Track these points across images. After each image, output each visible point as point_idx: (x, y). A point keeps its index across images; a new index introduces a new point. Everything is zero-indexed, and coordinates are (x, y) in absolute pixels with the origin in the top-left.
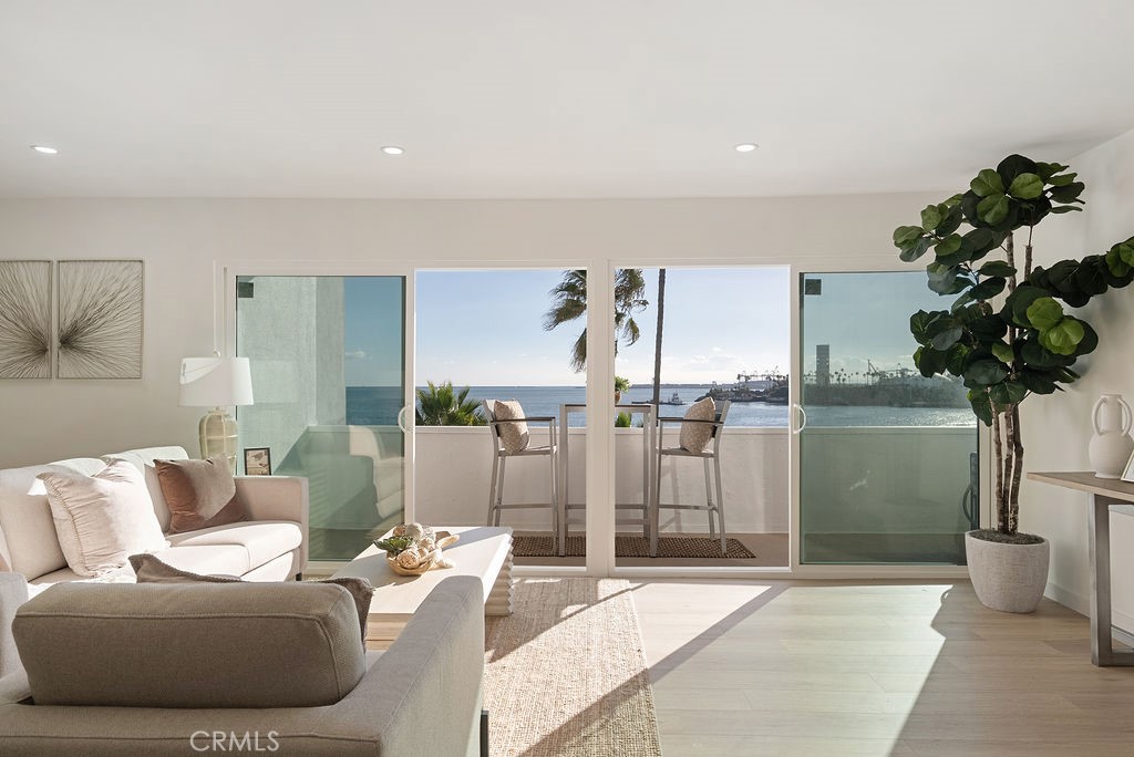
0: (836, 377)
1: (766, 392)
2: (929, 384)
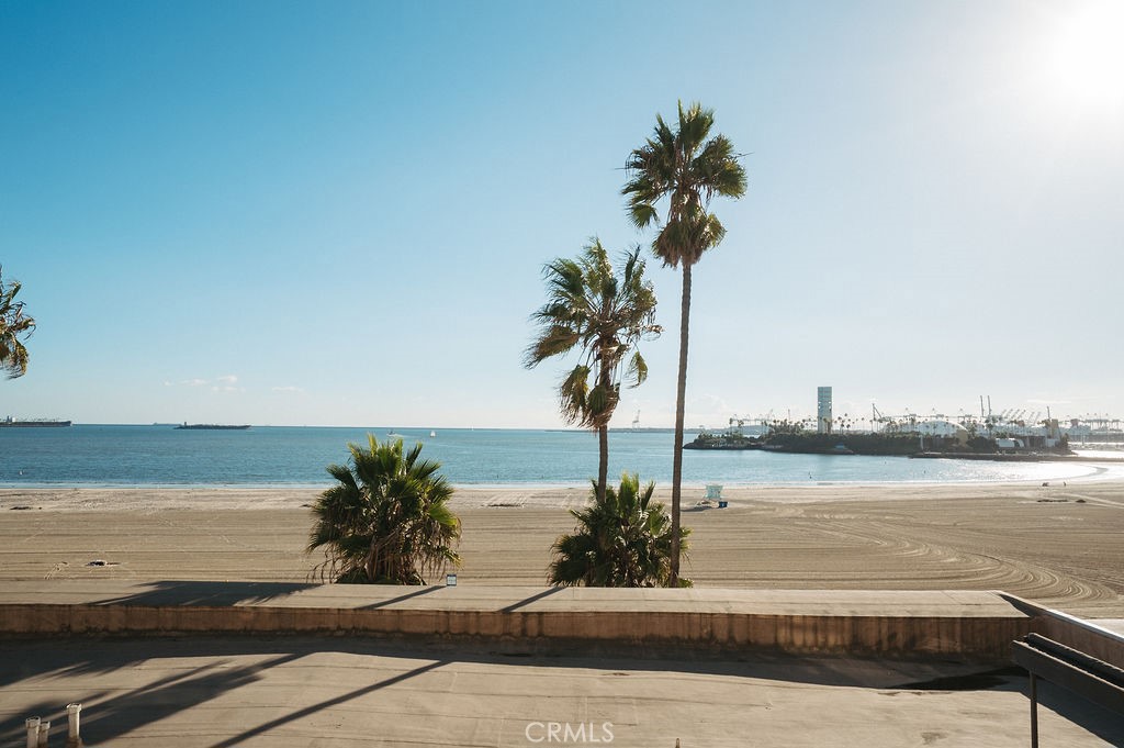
0: (839, 423)
1: (761, 439)
2: (942, 432)
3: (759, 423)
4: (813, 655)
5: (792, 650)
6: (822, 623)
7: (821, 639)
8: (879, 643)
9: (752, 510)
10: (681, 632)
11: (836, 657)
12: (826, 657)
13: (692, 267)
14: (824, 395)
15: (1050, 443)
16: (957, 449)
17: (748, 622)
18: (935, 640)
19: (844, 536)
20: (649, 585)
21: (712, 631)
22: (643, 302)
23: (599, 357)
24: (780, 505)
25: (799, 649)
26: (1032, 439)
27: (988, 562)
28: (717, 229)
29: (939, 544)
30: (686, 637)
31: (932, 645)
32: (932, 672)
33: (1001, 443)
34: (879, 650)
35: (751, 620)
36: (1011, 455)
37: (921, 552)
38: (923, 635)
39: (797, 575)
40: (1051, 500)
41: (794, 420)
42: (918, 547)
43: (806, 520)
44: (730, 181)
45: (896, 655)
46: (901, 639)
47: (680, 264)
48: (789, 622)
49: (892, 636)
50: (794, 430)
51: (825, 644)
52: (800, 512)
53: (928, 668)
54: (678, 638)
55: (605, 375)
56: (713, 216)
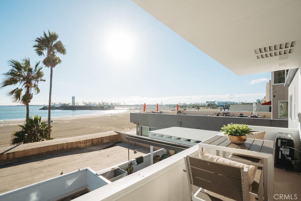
0: (76, 104)
1: (59, 107)
2: (95, 105)
3: (59, 104)
4: (85, 148)
5: (81, 147)
6: (86, 141)
7: (86, 144)
8: (96, 143)
9: (59, 122)
10: (55, 149)
11: (89, 147)
12: (87, 147)
13: (53, 68)
14: (73, 98)
15: (112, 107)
16: (98, 108)
17: (71, 144)
18: (105, 140)
19: (79, 125)
20: (43, 141)
21: (63, 147)
22: (39, 75)
23: (26, 86)
24: (65, 121)
25: (82, 147)
26: (109, 106)
27: (105, 127)
28: (60, 61)
29: (97, 125)
30: (57, 150)
31: (105, 141)
32: (105, 146)
33: (105, 107)
34: (96, 144)
35: (72, 143)
36: (106, 109)
37: (94, 127)
38: (103, 140)
39: (71, 134)
40: (112, 116)
41: (67, 103)
42: (93, 126)
43: (71, 123)
44: (62, 50)
45: (99, 144)
46: (100, 142)
47: (50, 67)
48: (80, 142)
49: (98, 141)
50: (67, 105)
51: (87, 145)
52: (70, 122)
53: (105, 145)
54: (55, 150)
55: (28, 91)
56: (58, 58)
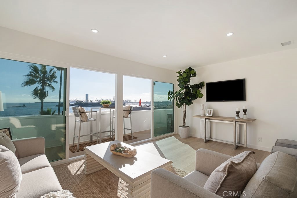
0: (90, 101)
1: (74, 104)
3: (73, 101)
14: (87, 96)
22: (53, 77)
50: (81, 102)
